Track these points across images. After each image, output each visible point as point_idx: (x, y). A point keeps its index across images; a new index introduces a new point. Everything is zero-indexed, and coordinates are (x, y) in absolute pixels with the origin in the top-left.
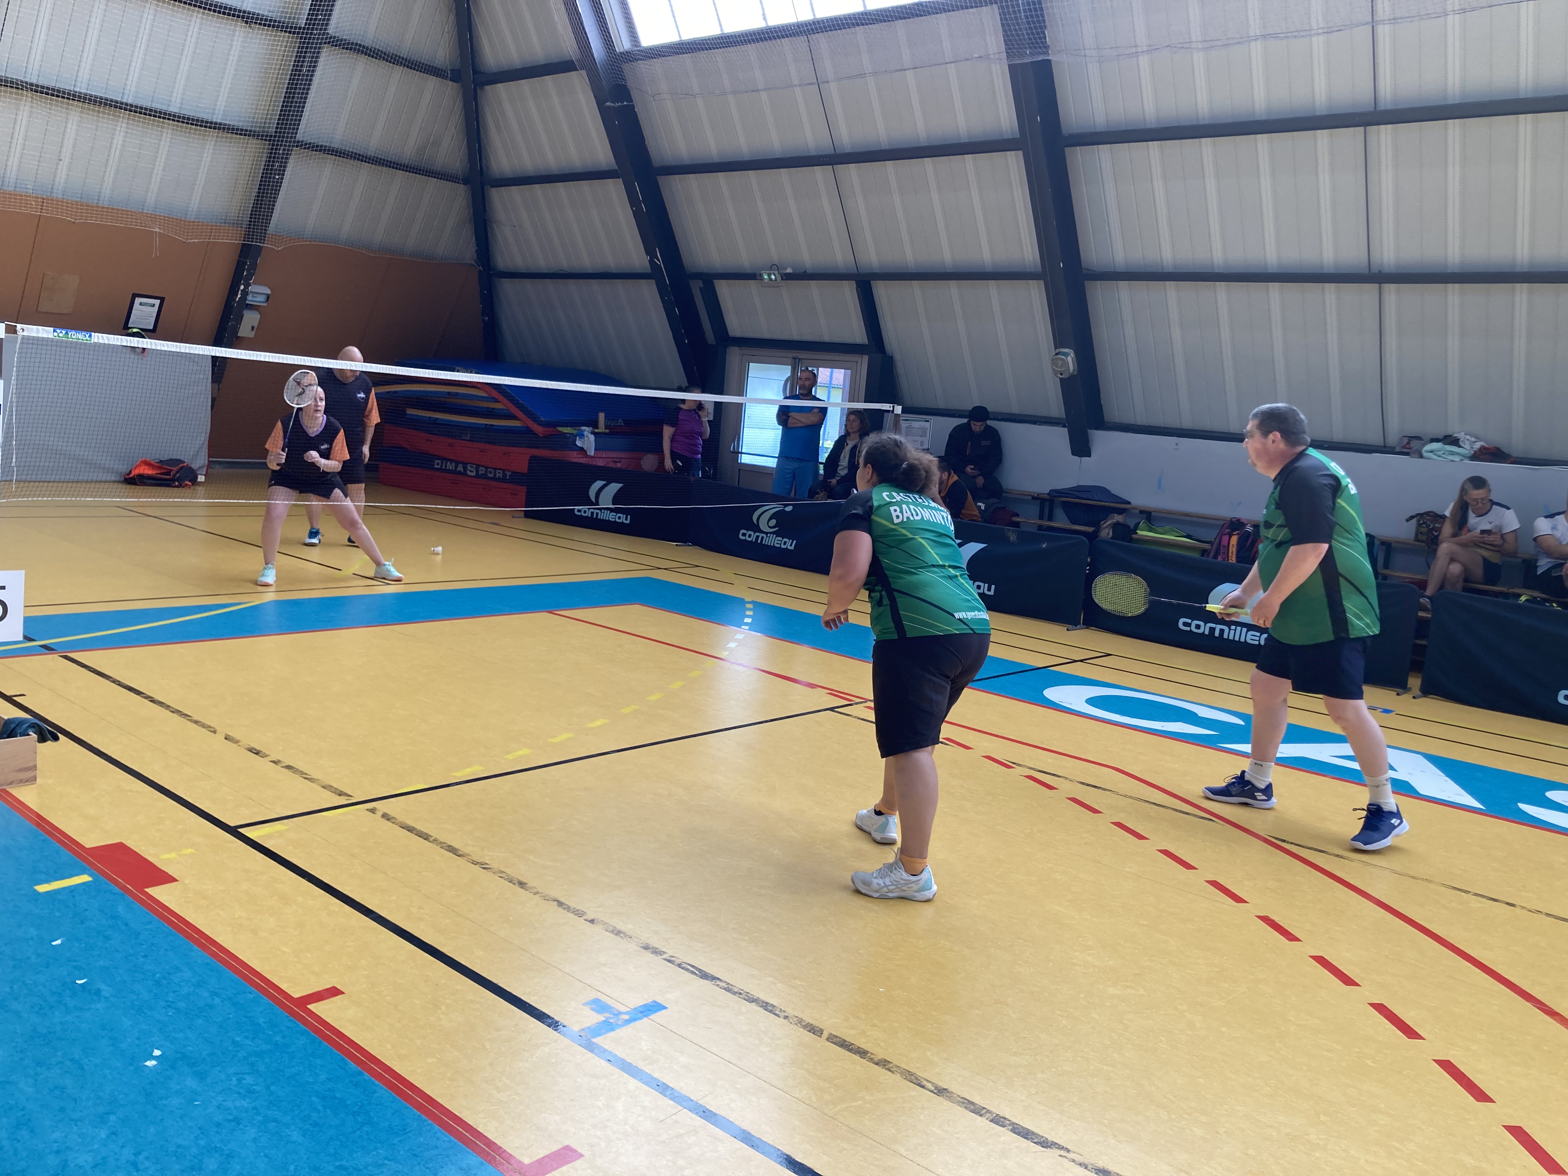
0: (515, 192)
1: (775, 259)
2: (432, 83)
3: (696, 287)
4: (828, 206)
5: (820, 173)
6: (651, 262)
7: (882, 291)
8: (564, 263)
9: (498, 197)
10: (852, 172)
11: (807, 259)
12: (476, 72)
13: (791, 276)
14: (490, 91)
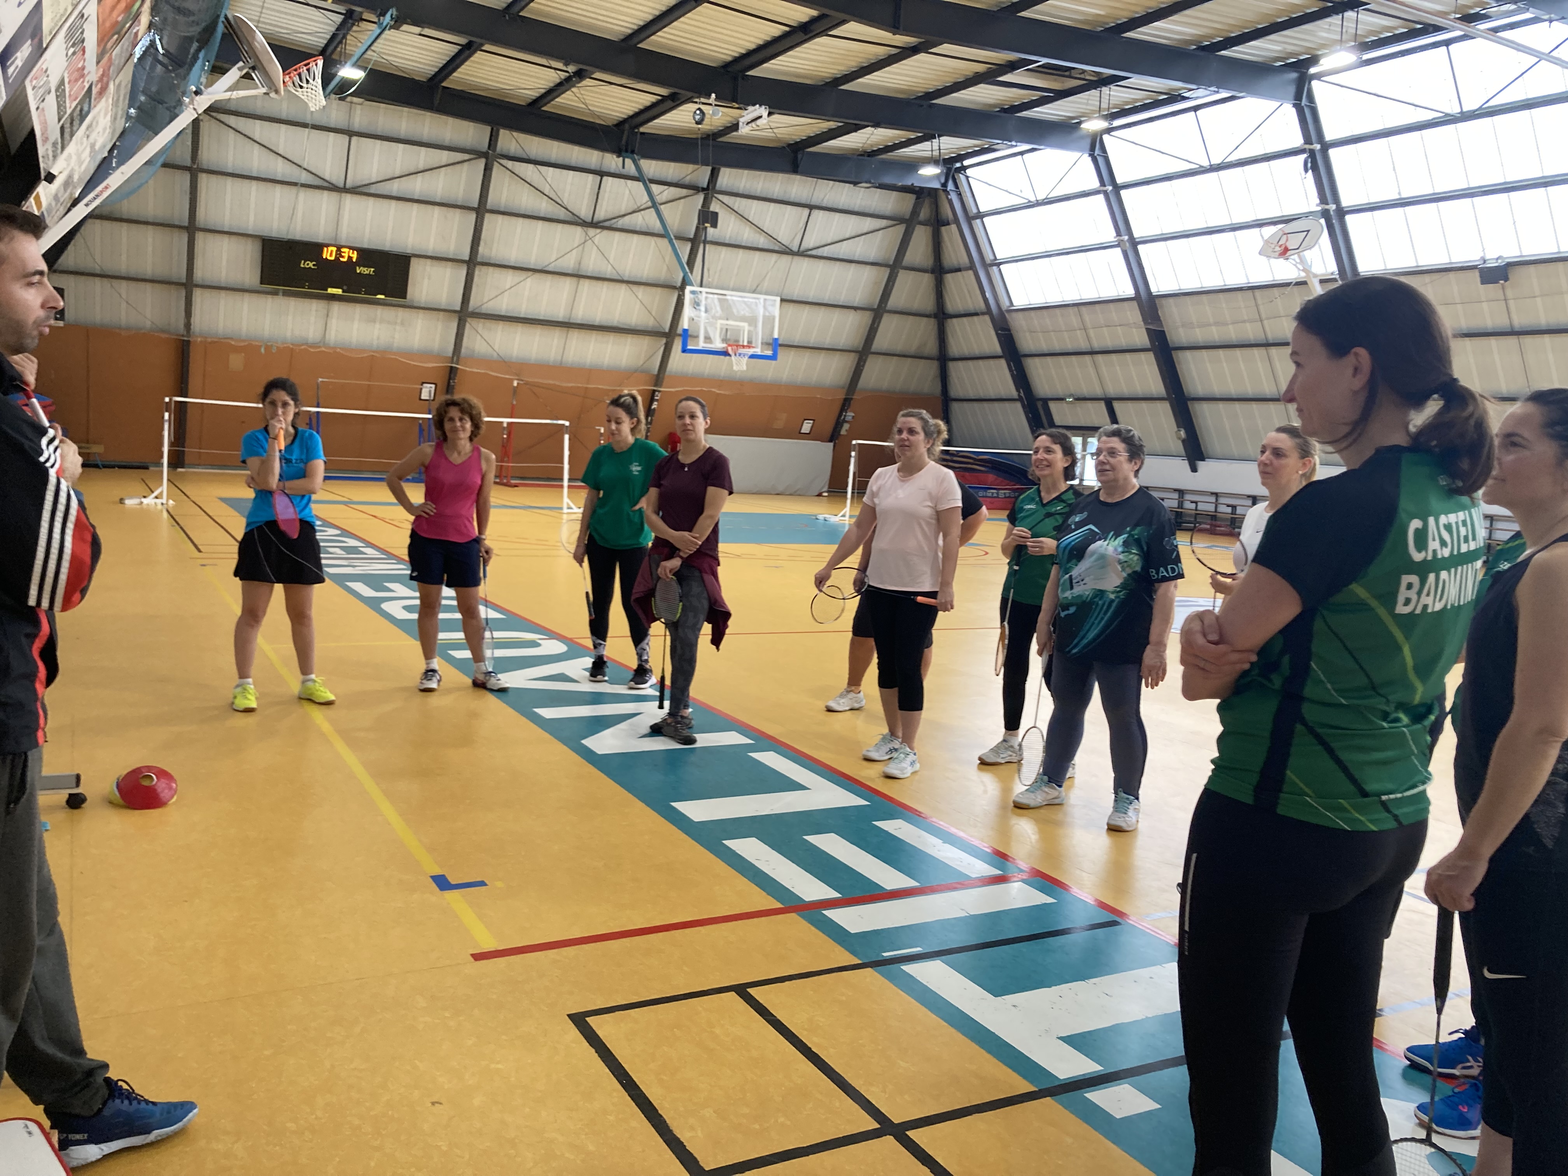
0: (960, 364)
1: (1073, 392)
2: (925, 319)
3: (1039, 404)
4: (1092, 371)
5: (1087, 358)
6: (1019, 395)
7: (1117, 405)
8: (982, 395)
9: (951, 365)
10: (1100, 358)
11: (1085, 391)
12: (944, 313)
13: (1079, 399)
14: (949, 320)
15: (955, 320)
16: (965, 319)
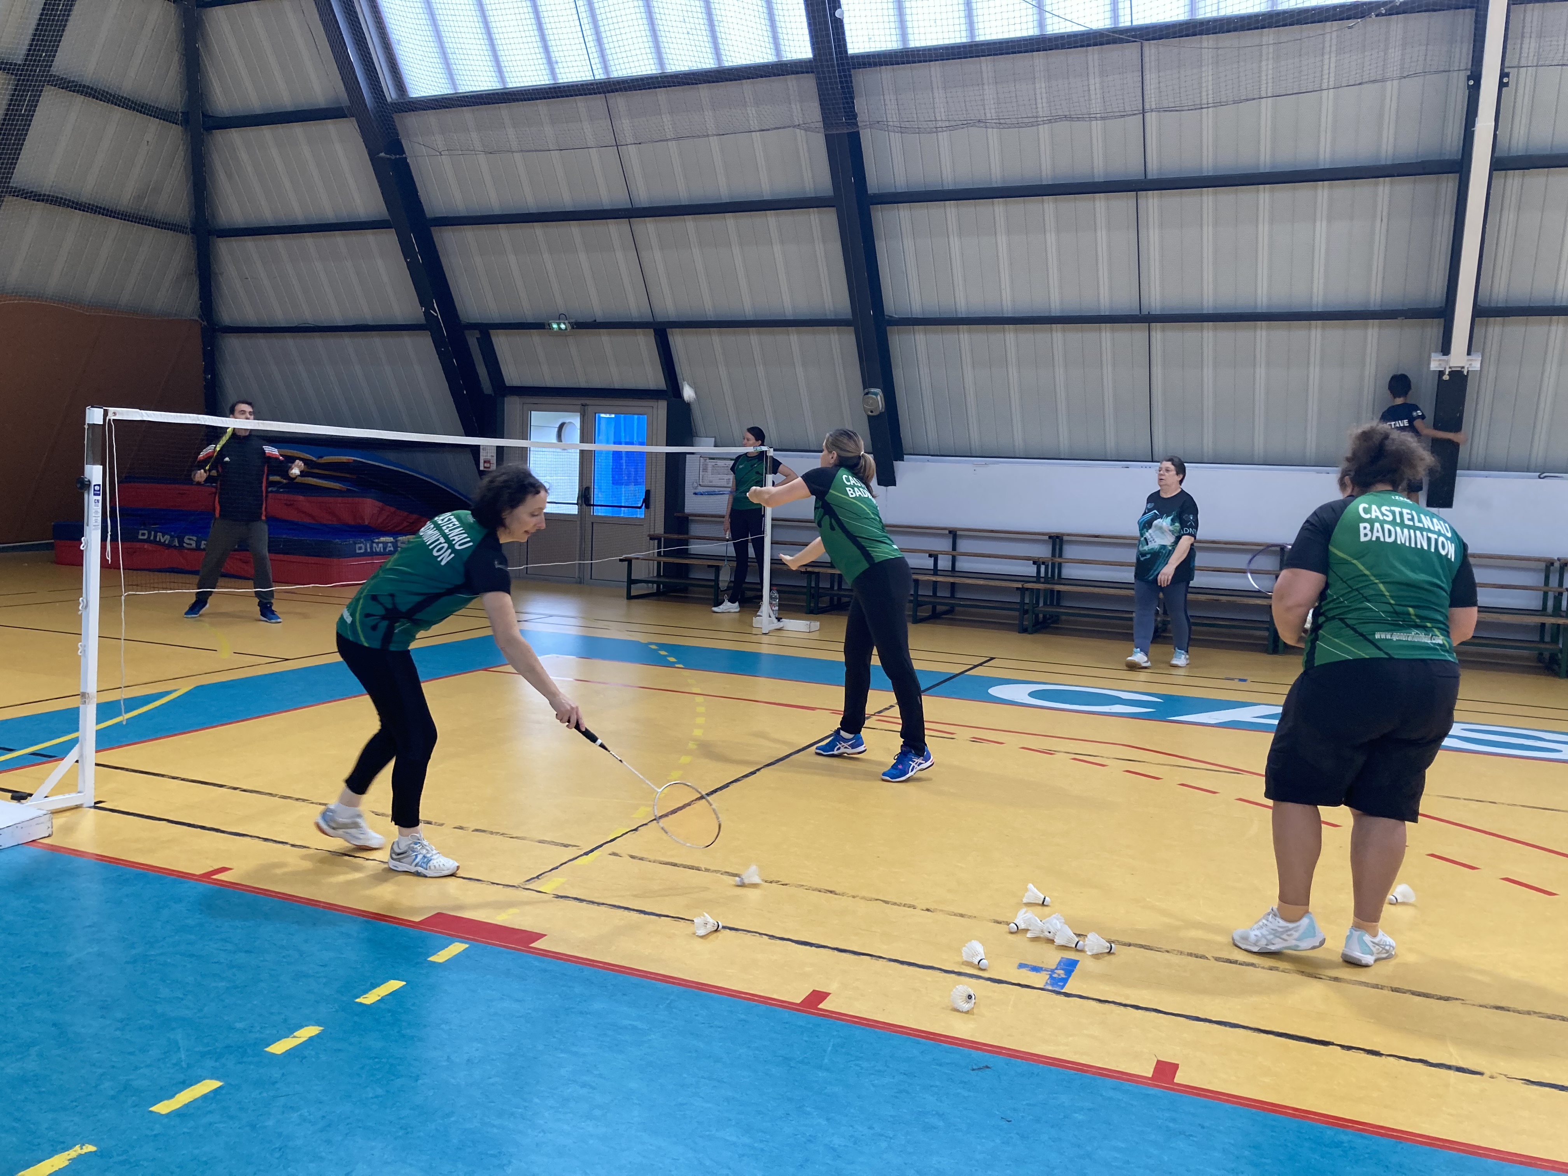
0: (250, 244)
1: (562, 309)
2: (155, 123)
3: (472, 340)
4: (622, 258)
5: (615, 229)
6: (427, 314)
7: (678, 340)
8: (308, 316)
10: (649, 227)
12: (205, 113)
13: (579, 325)
14: (220, 136)
15: (235, 136)
16: (267, 132)
